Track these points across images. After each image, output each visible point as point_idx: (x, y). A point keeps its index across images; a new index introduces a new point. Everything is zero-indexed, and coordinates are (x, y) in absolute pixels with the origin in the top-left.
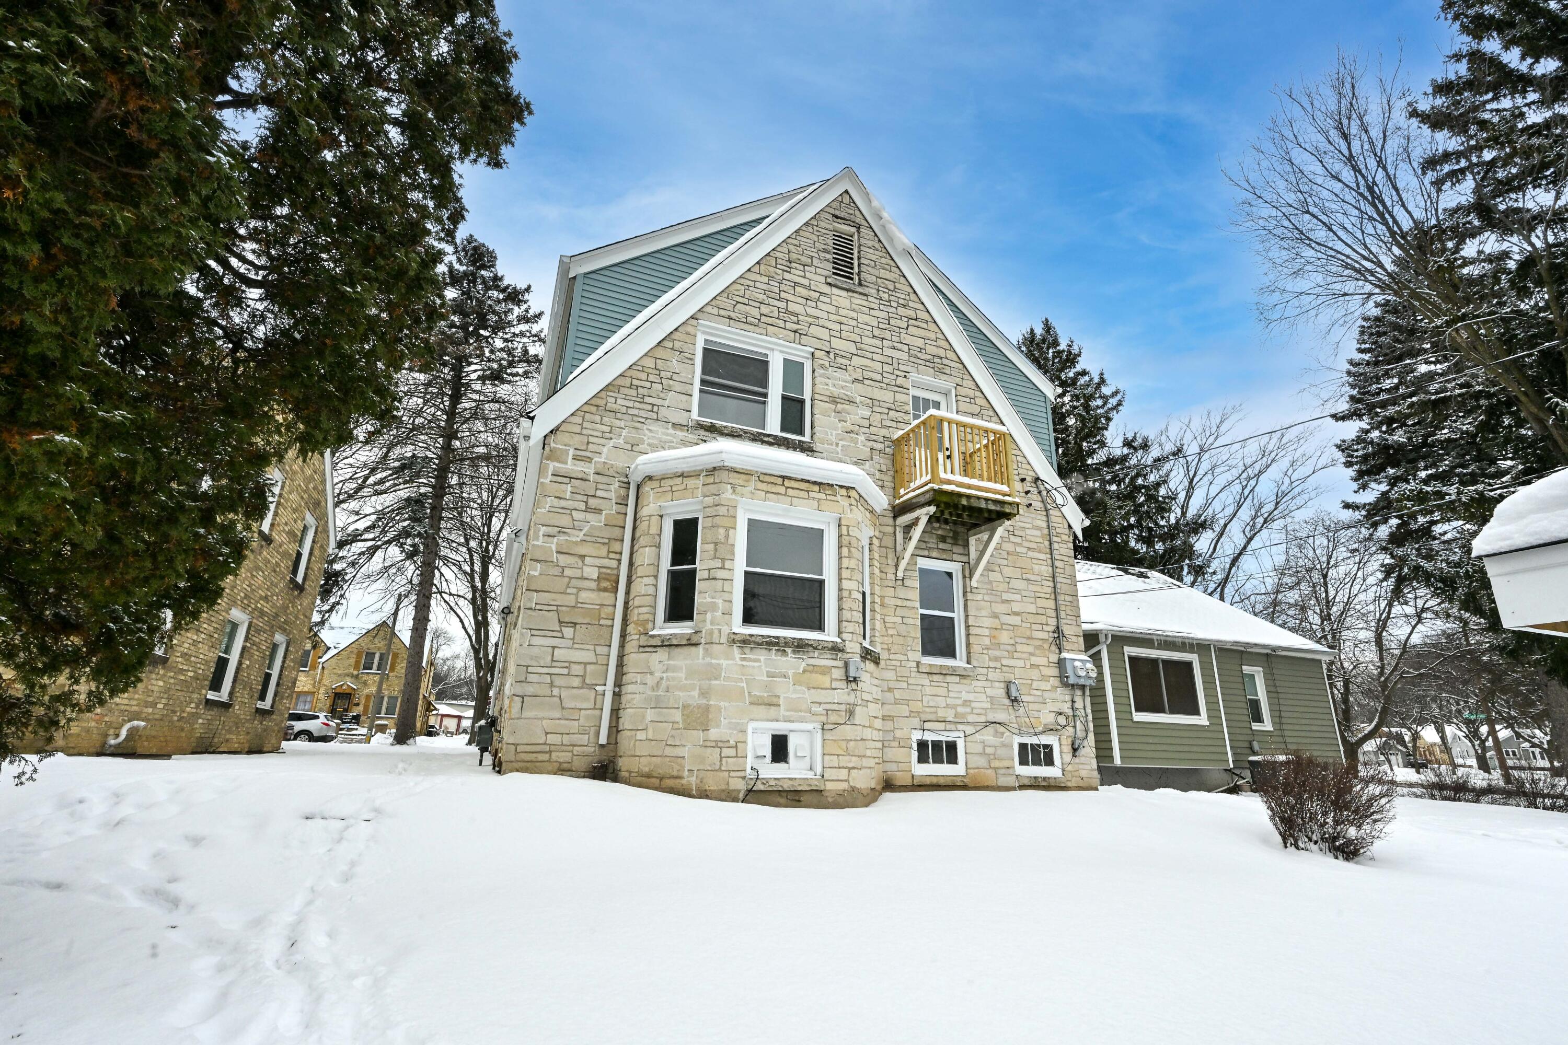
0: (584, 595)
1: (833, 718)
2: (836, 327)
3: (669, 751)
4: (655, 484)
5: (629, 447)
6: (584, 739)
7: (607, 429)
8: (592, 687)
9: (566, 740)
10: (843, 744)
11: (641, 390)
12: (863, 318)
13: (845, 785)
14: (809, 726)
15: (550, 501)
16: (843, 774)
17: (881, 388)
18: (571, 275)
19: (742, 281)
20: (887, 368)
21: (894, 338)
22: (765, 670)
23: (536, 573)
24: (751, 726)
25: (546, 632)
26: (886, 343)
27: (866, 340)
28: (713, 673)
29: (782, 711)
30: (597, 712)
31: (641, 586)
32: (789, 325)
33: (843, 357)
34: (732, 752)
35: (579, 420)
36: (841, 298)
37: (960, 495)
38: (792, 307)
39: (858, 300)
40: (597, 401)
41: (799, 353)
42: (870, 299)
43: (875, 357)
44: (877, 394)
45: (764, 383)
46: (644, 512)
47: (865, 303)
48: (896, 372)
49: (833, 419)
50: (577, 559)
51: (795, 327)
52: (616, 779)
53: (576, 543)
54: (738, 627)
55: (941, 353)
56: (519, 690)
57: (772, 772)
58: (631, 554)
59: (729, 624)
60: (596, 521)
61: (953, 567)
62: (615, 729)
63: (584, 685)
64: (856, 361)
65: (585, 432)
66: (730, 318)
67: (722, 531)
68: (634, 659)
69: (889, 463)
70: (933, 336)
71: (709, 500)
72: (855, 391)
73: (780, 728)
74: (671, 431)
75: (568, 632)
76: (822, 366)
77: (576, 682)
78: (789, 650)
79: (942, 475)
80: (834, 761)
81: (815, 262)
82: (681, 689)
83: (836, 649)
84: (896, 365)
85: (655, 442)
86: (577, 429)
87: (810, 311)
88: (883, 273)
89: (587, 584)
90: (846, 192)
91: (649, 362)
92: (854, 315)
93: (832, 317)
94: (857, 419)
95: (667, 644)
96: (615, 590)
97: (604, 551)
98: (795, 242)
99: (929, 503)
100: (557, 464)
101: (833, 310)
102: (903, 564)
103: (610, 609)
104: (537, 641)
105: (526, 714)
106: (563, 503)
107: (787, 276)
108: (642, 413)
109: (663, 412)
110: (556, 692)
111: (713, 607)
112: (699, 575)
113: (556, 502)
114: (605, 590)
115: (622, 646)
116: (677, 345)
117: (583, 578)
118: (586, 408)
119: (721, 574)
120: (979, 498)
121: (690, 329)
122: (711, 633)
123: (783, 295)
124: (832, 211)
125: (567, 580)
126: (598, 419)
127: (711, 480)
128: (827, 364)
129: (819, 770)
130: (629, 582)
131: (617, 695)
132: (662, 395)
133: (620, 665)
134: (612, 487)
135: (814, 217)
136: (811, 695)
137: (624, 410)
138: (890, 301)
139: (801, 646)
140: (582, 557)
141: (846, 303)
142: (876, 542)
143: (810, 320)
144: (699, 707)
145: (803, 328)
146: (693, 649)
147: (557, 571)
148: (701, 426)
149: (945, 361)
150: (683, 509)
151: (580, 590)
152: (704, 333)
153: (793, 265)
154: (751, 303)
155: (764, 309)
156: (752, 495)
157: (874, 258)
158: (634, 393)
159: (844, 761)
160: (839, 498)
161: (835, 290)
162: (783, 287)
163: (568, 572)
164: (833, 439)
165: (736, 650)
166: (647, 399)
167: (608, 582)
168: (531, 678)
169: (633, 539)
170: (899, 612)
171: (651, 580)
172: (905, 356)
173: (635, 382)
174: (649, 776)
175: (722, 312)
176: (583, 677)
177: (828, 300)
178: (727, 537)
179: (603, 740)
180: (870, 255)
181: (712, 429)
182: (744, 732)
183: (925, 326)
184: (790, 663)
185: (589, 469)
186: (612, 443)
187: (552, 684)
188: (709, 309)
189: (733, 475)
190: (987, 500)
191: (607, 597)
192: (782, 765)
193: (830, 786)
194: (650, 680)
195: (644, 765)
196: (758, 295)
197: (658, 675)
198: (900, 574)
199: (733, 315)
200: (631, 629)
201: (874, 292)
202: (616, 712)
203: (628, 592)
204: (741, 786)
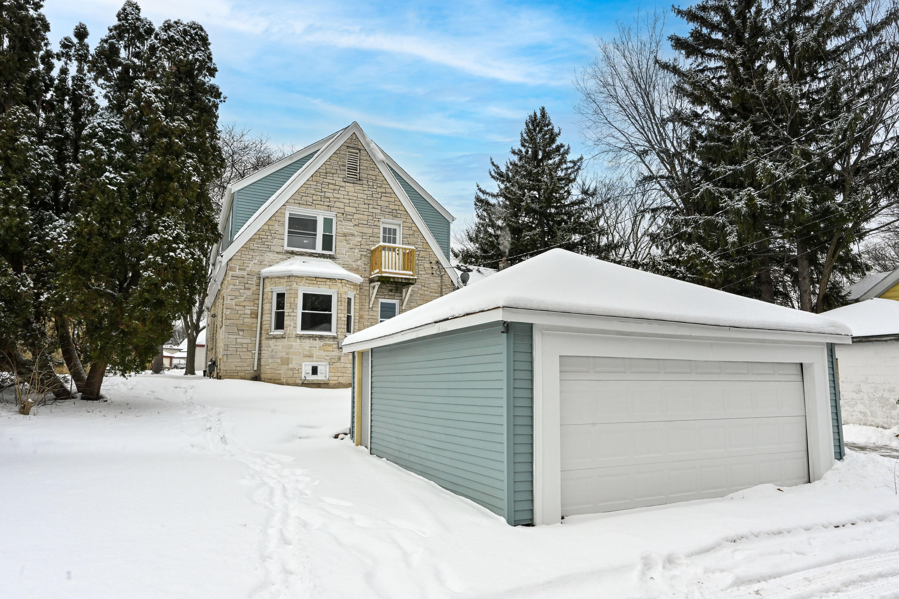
0: (246, 320)
1: (333, 361)
2: (347, 201)
3: (276, 372)
4: (269, 280)
5: (259, 263)
6: (249, 368)
7: (251, 257)
8: (250, 351)
9: (243, 369)
10: (336, 369)
11: (263, 240)
12: (360, 195)
13: (337, 382)
14: (325, 363)
15: (231, 287)
16: (336, 378)
17: (367, 227)
18: (232, 192)
19: (305, 186)
20: (370, 218)
21: (374, 203)
22: (308, 346)
23: (228, 313)
24: (304, 364)
25: (233, 333)
26: (370, 206)
27: (361, 206)
28: (291, 347)
29: (315, 359)
30: (253, 360)
31: (266, 317)
32: (326, 204)
33: (350, 215)
34: (297, 372)
35: (239, 254)
36: (350, 187)
37: (390, 277)
38: (327, 195)
39: (358, 187)
40: (246, 246)
41: (330, 215)
42: (364, 186)
43: (365, 213)
44: (365, 230)
45: (315, 229)
46: (266, 290)
47: (361, 188)
48: (375, 219)
49: (344, 243)
50: (242, 307)
51: (329, 204)
52: (260, 381)
53: (242, 301)
54: (300, 332)
55: (397, 207)
56: (226, 353)
57: (311, 378)
58: (262, 304)
59: (296, 331)
60: (249, 293)
61: (396, 302)
62: (259, 365)
63: (248, 351)
64: (356, 216)
65: (242, 259)
66: (299, 204)
67: (292, 299)
68: (264, 342)
69: (369, 260)
70: (393, 200)
71: (288, 288)
72: (354, 230)
73: (315, 364)
74: (276, 255)
75: (241, 333)
76: (340, 221)
77: (245, 350)
78: (317, 339)
79: (383, 270)
80: (333, 374)
81: (338, 172)
82: (280, 352)
83: (334, 338)
84: (374, 216)
85: (269, 260)
86: (239, 258)
87: (336, 195)
88: (371, 172)
89: (246, 316)
90: (354, 133)
91: (266, 227)
92: (356, 194)
93: (345, 197)
94: (355, 242)
95: (275, 337)
96: (257, 318)
97: (252, 304)
98: (329, 163)
99: (378, 281)
100: (233, 272)
101: (346, 193)
102: (372, 302)
103: (256, 325)
104: (230, 336)
105: (229, 361)
106: (236, 287)
107: (325, 180)
108: (264, 249)
109: (272, 248)
110: (238, 353)
111: (290, 325)
112: (286, 314)
113: (234, 287)
114: (253, 318)
115: (260, 337)
116: (277, 218)
117: (245, 314)
118: (242, 249)
119: (292, 314)
120: (398, 278)
121: (282, 211)
122: (289, 334)
123: (323, 189)
124: (347, 145)
125: (239, 315)
126: (247, 253)
127: (288, 280)
128: (342, 220)
129: (328, 377)
130: (262, 315)
131: (260, 354)
132: (272, 241)
133: (260, 344)
134: (254, 280)
135: (338, 150)
136: (324, 354)
137: (257, 248)
138: (373, 186)
139: (321, 337)
140: (244, 306)
141: (352, 189)
142: (357, 296)
143: (335, 200)
144: (286, 358)
145: (332, 204)
146: (283, 339)
147: (236, 312)
148: (288, 252)
149: (398, 211)
150: (281, 290)
151: (244, 318)
152: (288, 210)
153: (328, 174)
154: (309, 195)
155: (315, 198)
156: (304, 285)
157: (366, 165)
158: (260, 241)
159: (336, 374)
160: (338, 283)
161: (347, 184)
162: (323, 186)
163: (239, 312)
164: (344, 252)
165: (298, 340)
166: (266, 243)
167: (254, 315)
168: (229, 349)
169: (263, 299)
170: (370, 320)
171: (269, 315)
172: (379, 211)
173: (261, 236)
174: (270, 379)
175: (296, 201)
176: (247, 348)
177: (344, 189)
178: (294, 301)
179: (255, 368)
180: (365, 164)
181: (292, 253)
182: (301, 365)
183: (389, 195)
184: (318, 343)
185: (245, 273)
186: (253, 262)
187: (236, 351)
188: (290, 201)
189: (296, 278)
190: (402, 278)
191: (254, 320)
192: (316, 376)
193: (331, 382)
194: (270, 349)
195: (269, 376)
196: (311, 191)
197: (272, 347)
198: (371, 306)
199: (301, 202)
200: (263, 332)
201: (365, 182)
202: (259, 359)
203: (262, 318)
204: (300, 382)
